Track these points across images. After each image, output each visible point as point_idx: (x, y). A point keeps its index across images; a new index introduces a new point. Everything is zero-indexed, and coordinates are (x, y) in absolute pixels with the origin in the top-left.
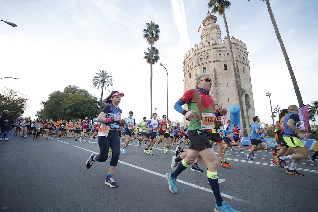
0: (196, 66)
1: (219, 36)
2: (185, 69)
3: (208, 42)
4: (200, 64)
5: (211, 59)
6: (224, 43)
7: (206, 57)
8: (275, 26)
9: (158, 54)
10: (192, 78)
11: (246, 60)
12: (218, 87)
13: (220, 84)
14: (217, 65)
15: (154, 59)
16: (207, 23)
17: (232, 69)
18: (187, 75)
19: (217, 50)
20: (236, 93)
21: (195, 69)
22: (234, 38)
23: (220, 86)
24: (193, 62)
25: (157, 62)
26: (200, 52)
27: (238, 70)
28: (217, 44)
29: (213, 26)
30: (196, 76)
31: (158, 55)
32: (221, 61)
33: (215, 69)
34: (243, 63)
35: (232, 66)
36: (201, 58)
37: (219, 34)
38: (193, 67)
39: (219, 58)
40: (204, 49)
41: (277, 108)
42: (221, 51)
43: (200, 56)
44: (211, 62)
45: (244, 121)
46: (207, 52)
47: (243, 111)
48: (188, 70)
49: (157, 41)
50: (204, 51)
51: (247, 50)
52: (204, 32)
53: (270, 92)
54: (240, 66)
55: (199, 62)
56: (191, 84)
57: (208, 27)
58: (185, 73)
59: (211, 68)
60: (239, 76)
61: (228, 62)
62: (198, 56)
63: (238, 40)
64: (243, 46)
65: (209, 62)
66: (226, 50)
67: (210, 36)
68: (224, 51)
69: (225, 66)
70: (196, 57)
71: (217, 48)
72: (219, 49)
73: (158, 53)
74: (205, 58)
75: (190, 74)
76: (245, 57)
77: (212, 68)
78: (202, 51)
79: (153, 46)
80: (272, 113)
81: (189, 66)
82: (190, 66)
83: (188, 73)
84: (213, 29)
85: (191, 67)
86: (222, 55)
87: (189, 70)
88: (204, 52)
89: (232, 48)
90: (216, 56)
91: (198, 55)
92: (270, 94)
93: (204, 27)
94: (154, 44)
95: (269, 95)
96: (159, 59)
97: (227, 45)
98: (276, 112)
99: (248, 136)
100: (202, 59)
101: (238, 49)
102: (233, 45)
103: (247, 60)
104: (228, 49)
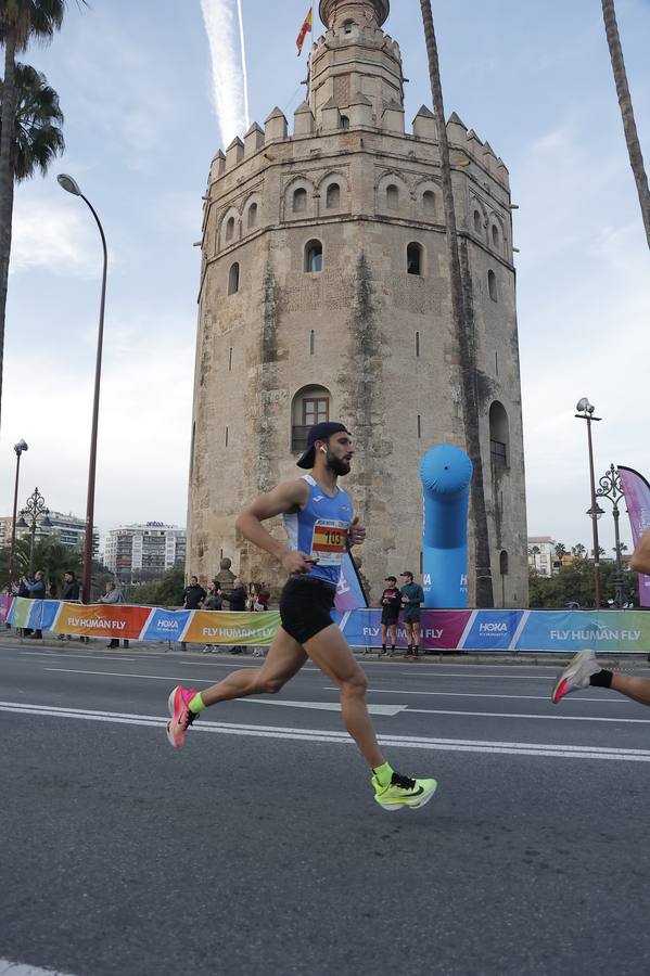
0: (268, 230)
1: (396, 95)
2: (212, 237)
3: (343, 113)
4: (294, 222)
5: (350, 205)
6: (416, 139)
7: (323, 192)
8: (625, 108)
9: (53, 119)
10: (246, 294)
11: (506, 239)
12: (373, 353)
13: (385, 342)
14: (377, 239)
15: (30, 142)
16: (343, 16)
17: (446, 273)
18: (222, 272)
19: (378, 161)
20: (455, 392)
21: (261, 242)
22: (462, 126)
23: (385, 349)
24: (254, 206)
25: (43, 164)
26: (295, 155)
27: (469, 283)
28: (380, 133)
29: (369, 38)
30: (268, 281)
31: (54, 123)
32: (394, 222)
33: (363, 259)
34: (490, 253)
35: (444, 258)
36: (300, 192)
37: (394, 87)
38: (253, 230)
39: (388, 208)
40: (316, 144)
41: (610, 476)
42: (398, 172)
43: (294, 180)
44: (346, 218)
45: (482, 534)
46: (331, 162)
47: (479, 483)
48: (224, 244)
49: (51, 33)
50: (317, 158)
51: (509, 194)
52: (322, 56)
53: (592, 403)
54: (478, 266)
55: (289, 209)
56: (237, 321)
57: (343, 37)
58: (211, 257)
59: (348, 251)
60: (470, 314)
61: (428, 234)
62: (284, 174)
63: (474, 137)
64: (493, 170)
65: (337, 220)
66: (420, 174)
67: (353, 87)
68: (411, 176)
69: (414, 252)
70: (275, 181)
71: (380, 155)
72: (390, 160)
73: (57, 113)
74: (319, 193)
75: (236, 266)
76: (501, 224)
77: (351, 251)
78: (306, 154)
79: (22, 59)
80: (594, 496)
81: (231, 221)
82: (236, 226)
83: (227, 262)
84: (369, 55)
85: (246, 232)
86: (400, 194)
87: (230, 242)
88: (318, 164)
89: (447, 167)
90: (372, 194)
91: (286, 169)
92: (591, 411)
93: (326, 29)
94: (28, 47)
95: (588, 414)
96: (58, 152)
97: (426, 147)
98: (605, 495)
99: (495, 605)
100: (303, 197)
101: (473, 179)
102: (453, 157)
103: (508, 240)
104: (430, 171)
